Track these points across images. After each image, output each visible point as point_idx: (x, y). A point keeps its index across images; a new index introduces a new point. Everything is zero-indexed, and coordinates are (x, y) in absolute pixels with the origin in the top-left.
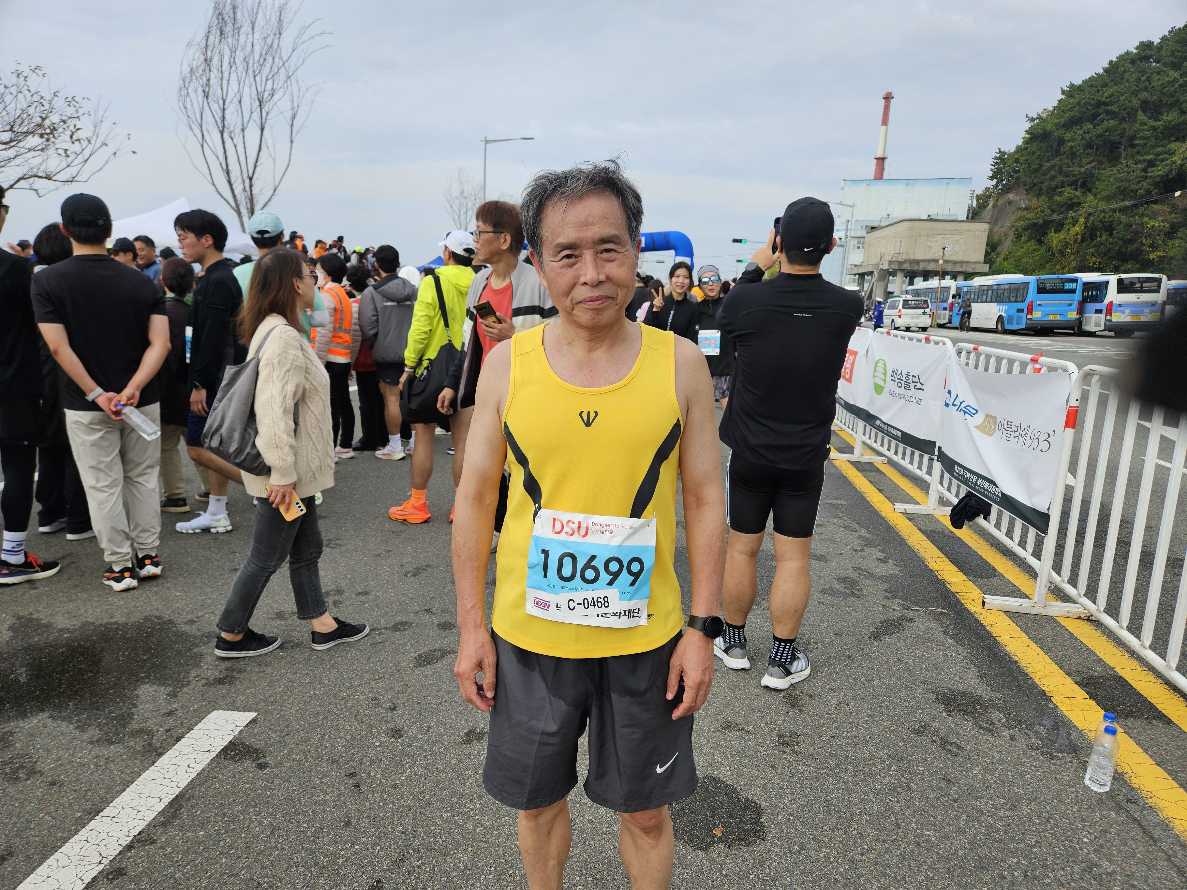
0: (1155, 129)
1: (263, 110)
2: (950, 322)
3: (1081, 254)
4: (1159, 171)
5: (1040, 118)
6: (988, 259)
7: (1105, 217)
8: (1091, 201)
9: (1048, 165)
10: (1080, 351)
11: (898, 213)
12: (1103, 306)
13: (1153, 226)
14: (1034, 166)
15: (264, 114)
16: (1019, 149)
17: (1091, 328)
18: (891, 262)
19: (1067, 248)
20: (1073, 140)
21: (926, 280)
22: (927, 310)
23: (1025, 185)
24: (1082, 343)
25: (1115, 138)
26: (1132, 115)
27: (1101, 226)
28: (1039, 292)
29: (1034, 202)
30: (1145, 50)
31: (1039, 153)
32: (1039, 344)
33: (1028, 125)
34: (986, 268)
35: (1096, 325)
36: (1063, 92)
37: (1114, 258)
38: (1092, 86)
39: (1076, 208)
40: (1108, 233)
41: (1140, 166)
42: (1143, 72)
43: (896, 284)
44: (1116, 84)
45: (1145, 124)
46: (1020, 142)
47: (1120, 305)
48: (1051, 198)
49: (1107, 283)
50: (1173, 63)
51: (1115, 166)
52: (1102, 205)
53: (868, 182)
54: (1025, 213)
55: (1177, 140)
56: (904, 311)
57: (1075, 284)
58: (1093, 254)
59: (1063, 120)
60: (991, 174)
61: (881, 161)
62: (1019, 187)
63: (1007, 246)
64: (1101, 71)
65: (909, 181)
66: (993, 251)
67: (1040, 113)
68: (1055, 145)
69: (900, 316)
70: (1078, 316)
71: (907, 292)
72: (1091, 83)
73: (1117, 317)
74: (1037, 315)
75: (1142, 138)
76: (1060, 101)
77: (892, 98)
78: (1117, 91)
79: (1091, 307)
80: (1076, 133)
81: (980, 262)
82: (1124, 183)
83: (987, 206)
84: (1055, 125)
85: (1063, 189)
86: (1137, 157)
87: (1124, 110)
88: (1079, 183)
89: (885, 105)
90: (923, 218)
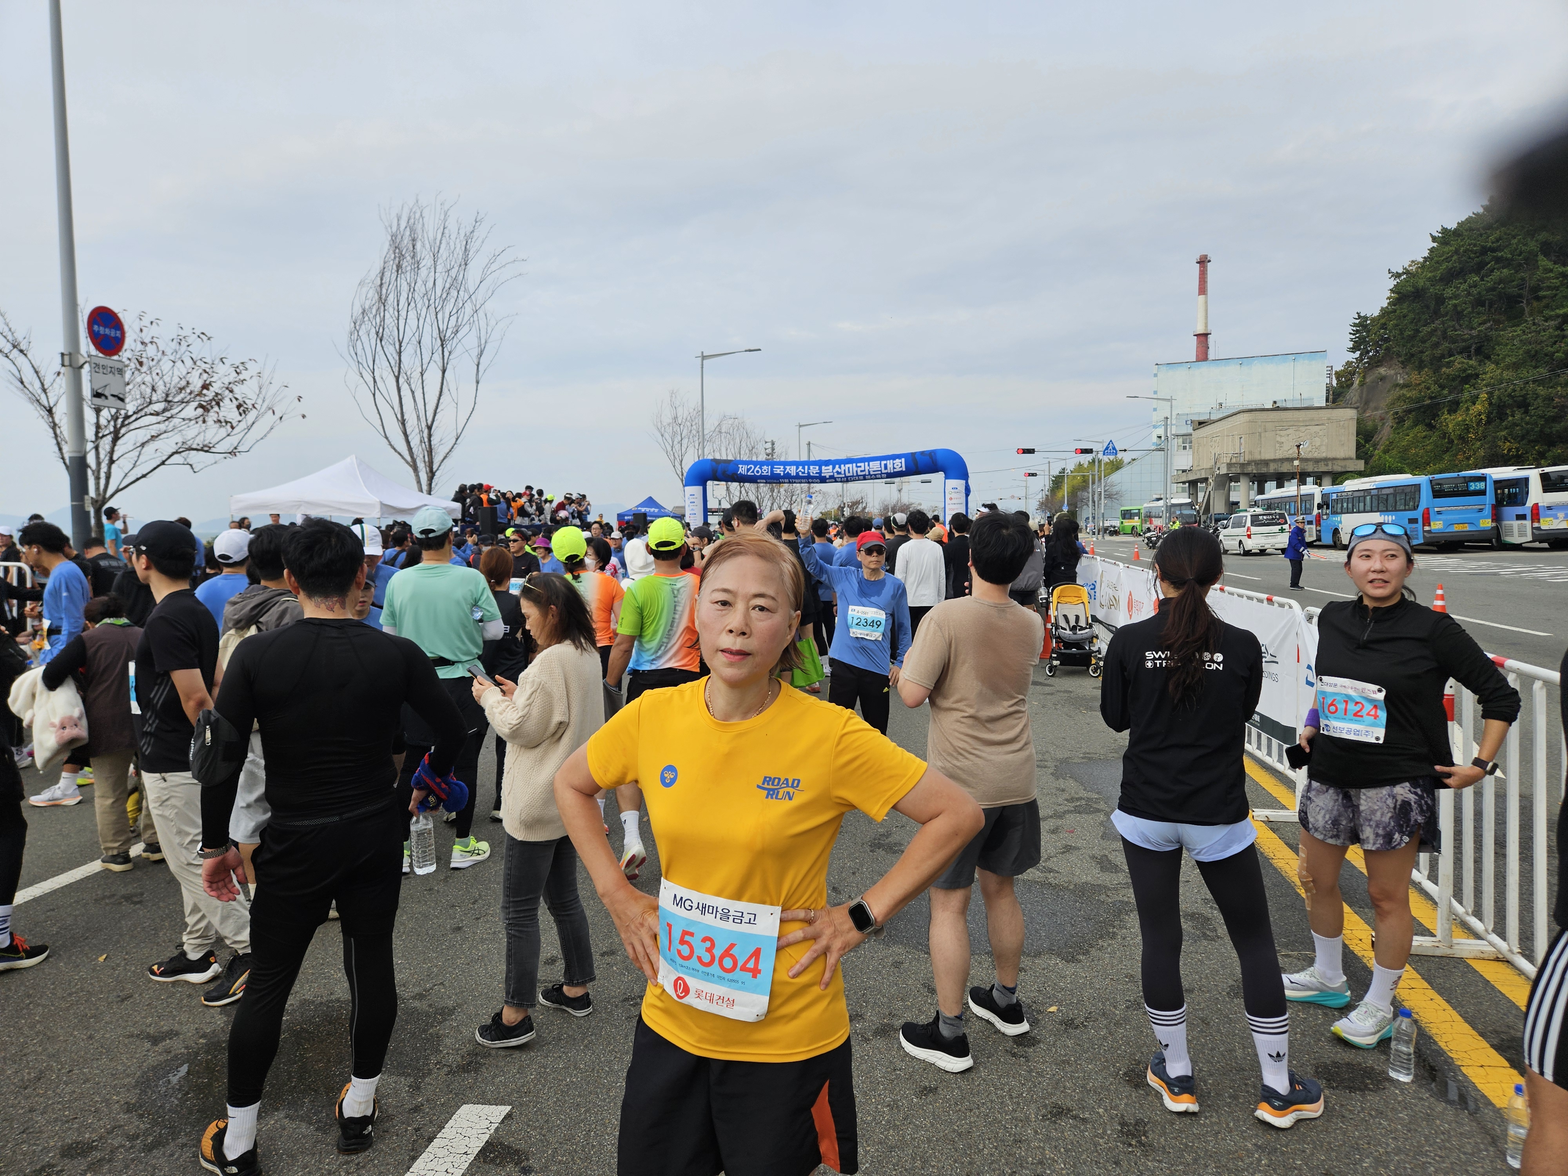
0: (1564, 275)
1: (445, 350)
2: (1319, 539)
3: (1489, 438)
5: (1407, 272)
6: (1362, 452)
7: (1514, 391)
8: (1492, 371)
9: (1427, 329)
10: (1503, 572)
11: (1235, 400)
12: (1526, 509)
14: (1408, 333)
15: (446, 354)
16: (1384, 312)
17: (1516, 539)
18: (1230, 465)
19: (1469, 432)
20: (1456, 297)
21: (1280, 485)
22: (1286, 527)
23: (1399, 355)
24: (1504, 560)
25: (1513, 291)
26: (1530, 260)
27: (1510, 402)
28: (1435, 497)
29: (1415, 377)
31: (1411, 316)
32: (1446, 566)
33: (1392, 283)
34: (1360, 465)
35: (1521, 535)
36: (1434, 239)
37: (1536, 441)
38: (1471, 229)
39: (1473, 381)
40: (1522, 410)
41: (1552, 323)
43: (1241, 492)
45: (1551, 271)
46: (1385, 304)
47: (1549, 508)
48: (1436, 370)
49: (1526, 480)
51: (1518, 326)
52: (1507, 374)
53: (1189, 365)
54: (1404, 391)
56: (1254, 529)
57: (1483, 484)
58: (1506, 439)
59: (1438, 274)
60: (1351, 344)
61: (1203, 337)
62: (1392, 358)
63: (1385, 433)
65: (1243, 360)
66: (1367, 441)
67: (1406, 265)
68: (1432, 304)
69: (1249, 536)
70: (1494, 524)
71: (1256, 504)
72: (1470, 226)
73: (1547, 524)
74: (1437, 525)
75: (1549, 288)
76: (1432, 250)
77: (1209, 261)
78: (1505, 234)
79: (1510, 511)
80: (1458, 288)
81: (1351, 459)
82: (1534, 346)
83: (1352, 384)
84: (1429, 279)
85: (1452, 358)
86: (1547, 312)
87: (1519, 255)
88: (1472, 350)
89: (1200, 271)
90: (1266, 407)
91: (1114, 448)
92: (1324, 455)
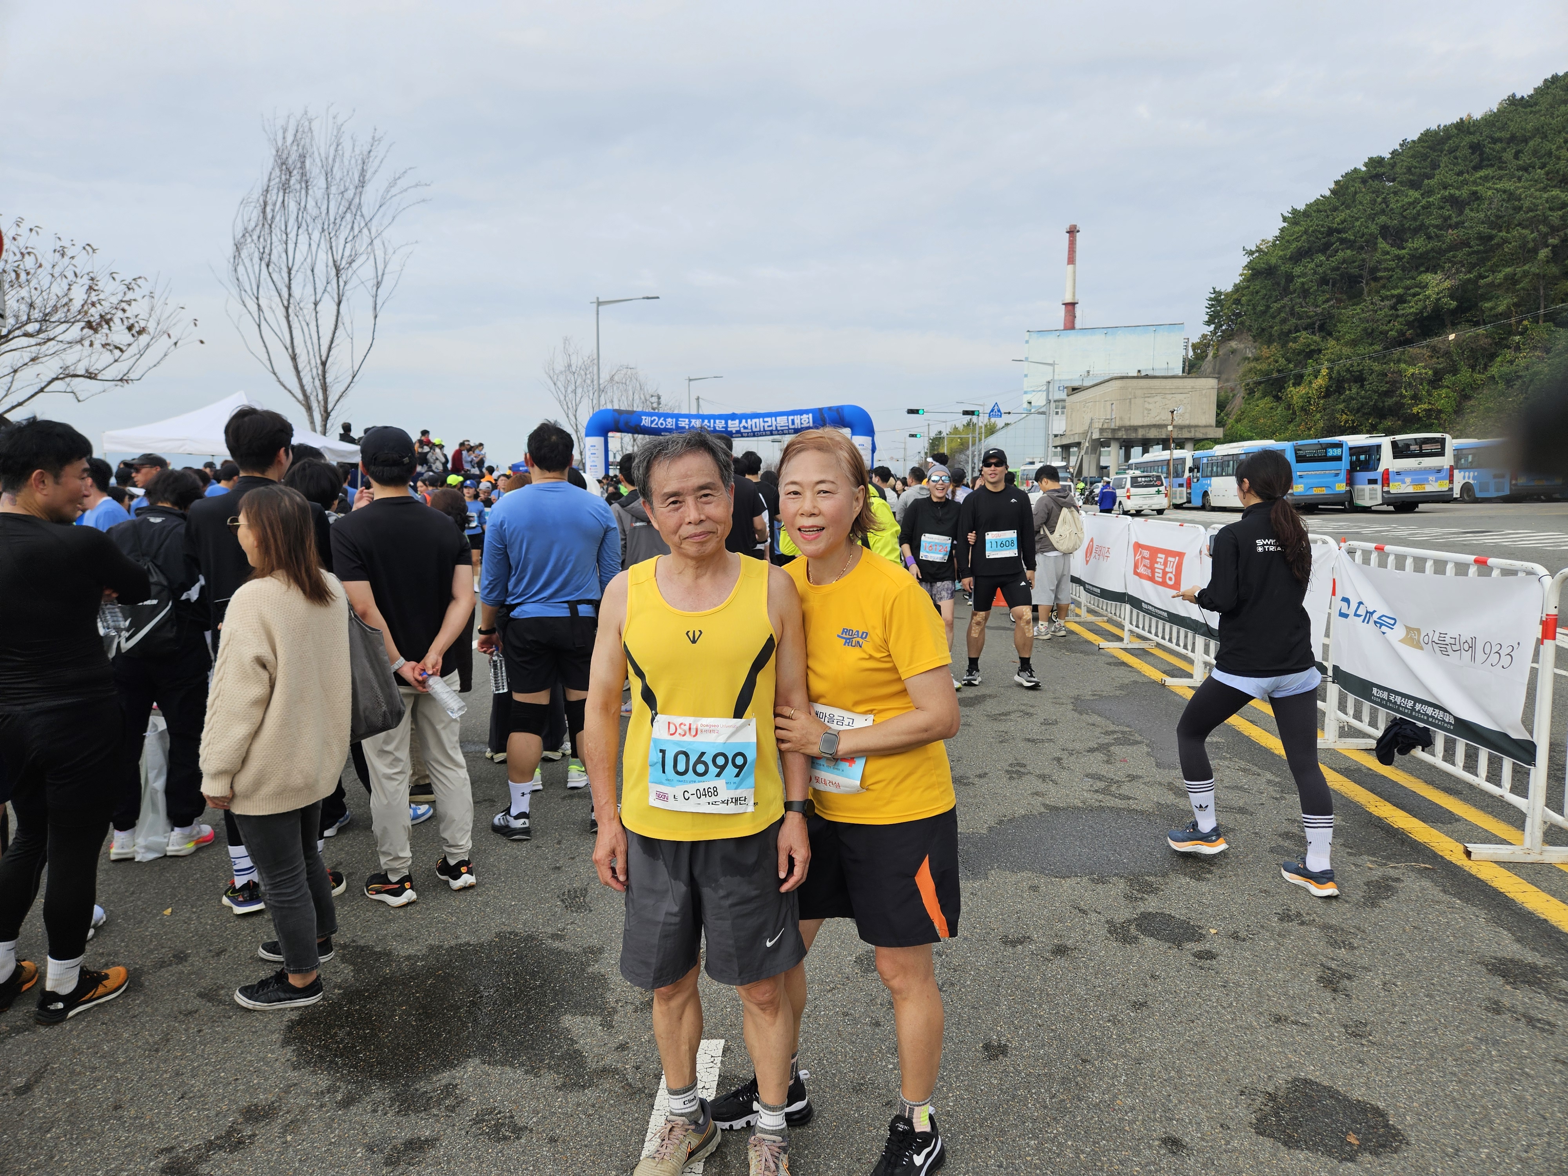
0: (1399, 258)
1: (340, 279)
2: (1189, 501)
4: (1411, 308)
5: (1259, 250)
6: (1221, 420)
7: (1352, 366)
8: (1333, 347)
9: (1276, 306)
11: (1103, 368)
12: (1377, 474)
13: (1412, 375)
14: (1260, 308)
15: (342, 284)
16: (1237, 288)
17: (1365, 503)
18: (1102, 430)
19: (1311, 404)
20: (1303, 275)
21: (1145, 451)
22: (1162, 488)
23: (1249, 330)
24: (1357, 521)
25: (1355, 271)
26: (1371, 242)
27: (1348, 376)
29: (1265, 351)
30: (1375, 168)
31: (1264, 292)
33: (1246, 260)
34: (1219, 433)
35: (1371, 499)
36: (1285, 219)
37: (1369, 414)
38: (1319, 211)
39: (1316, 356)
40: (1358, 385)
41: (1387, 303)
42: (1377, 192)
43: (1110, 457)
44: (1348, 207)
45: (1388, 253)
46: (1238, 280)
47: (1398, 473)
48: (1284, 345)
49: (1379, 447)
50: (1411, 181)
51: (1357, 304)
52: (1346, 351)
53: (1058, 333)
54: (1254, 364)
55: (1427, 271)
56: (1133, 491)
57: (1339, 450)
59: (1288, 252)
60: (1206, 318)
61: (1071, 306)
62: (1243, 333)
63: (1237, 404)
64: (1328, 193)
65: (1108, 330)
66: (1224, 410)
67: (1259, 244)
68: (1283, 282)
69: (1129, 497)
70: (1348, 488)
72: (1317, 208)
73: (1398, 488)
75: (1386, 270)
76: (1282, 230)
77: (1078, 231)
78: (1350, 216)
79: (1363, 476)
80: (1306, 267)
81: (1211, 426)
82: (1371, 324)
83: (1207, 356)
84: (1281, 257)
85: (1298, 334)
86: (1383, 292)
87: (1361, 238)
88: (1316, 326)
89: (1070, 241)
90: (1130, 375)
91: (999, 411)
92: (1187, 422)
